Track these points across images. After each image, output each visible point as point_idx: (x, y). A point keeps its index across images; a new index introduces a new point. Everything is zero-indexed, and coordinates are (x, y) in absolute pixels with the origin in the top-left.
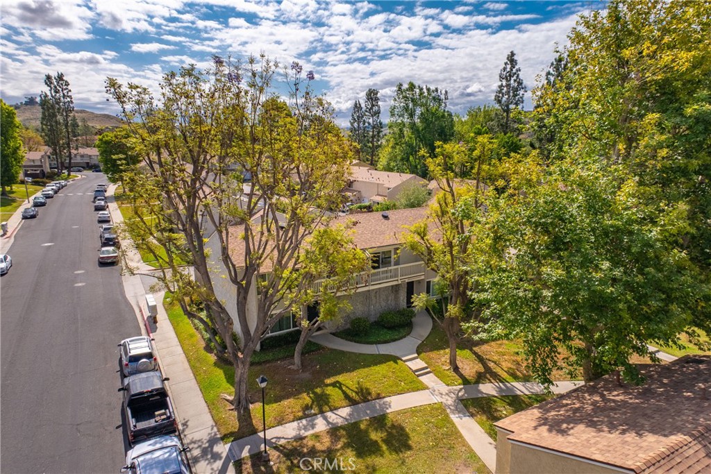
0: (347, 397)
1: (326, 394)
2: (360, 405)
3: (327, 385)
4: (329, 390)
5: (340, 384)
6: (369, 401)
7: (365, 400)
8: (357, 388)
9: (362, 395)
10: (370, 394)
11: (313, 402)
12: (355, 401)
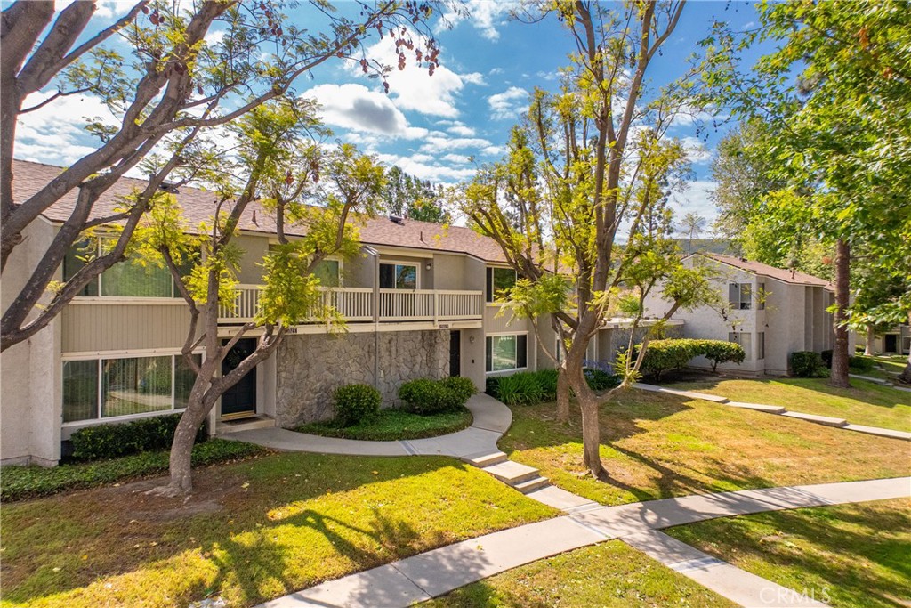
0: (343, 547)
1: (271, 547)
2: (390, 568)
3: (275, 524)
4: (283, 536)
5: (319, 518)
6: (413, 553)
7: (404, 552)
8: (371, 523)
9: (392, 538)
10: (413, 535)
11: (223, 571)
12: (372, 556)
